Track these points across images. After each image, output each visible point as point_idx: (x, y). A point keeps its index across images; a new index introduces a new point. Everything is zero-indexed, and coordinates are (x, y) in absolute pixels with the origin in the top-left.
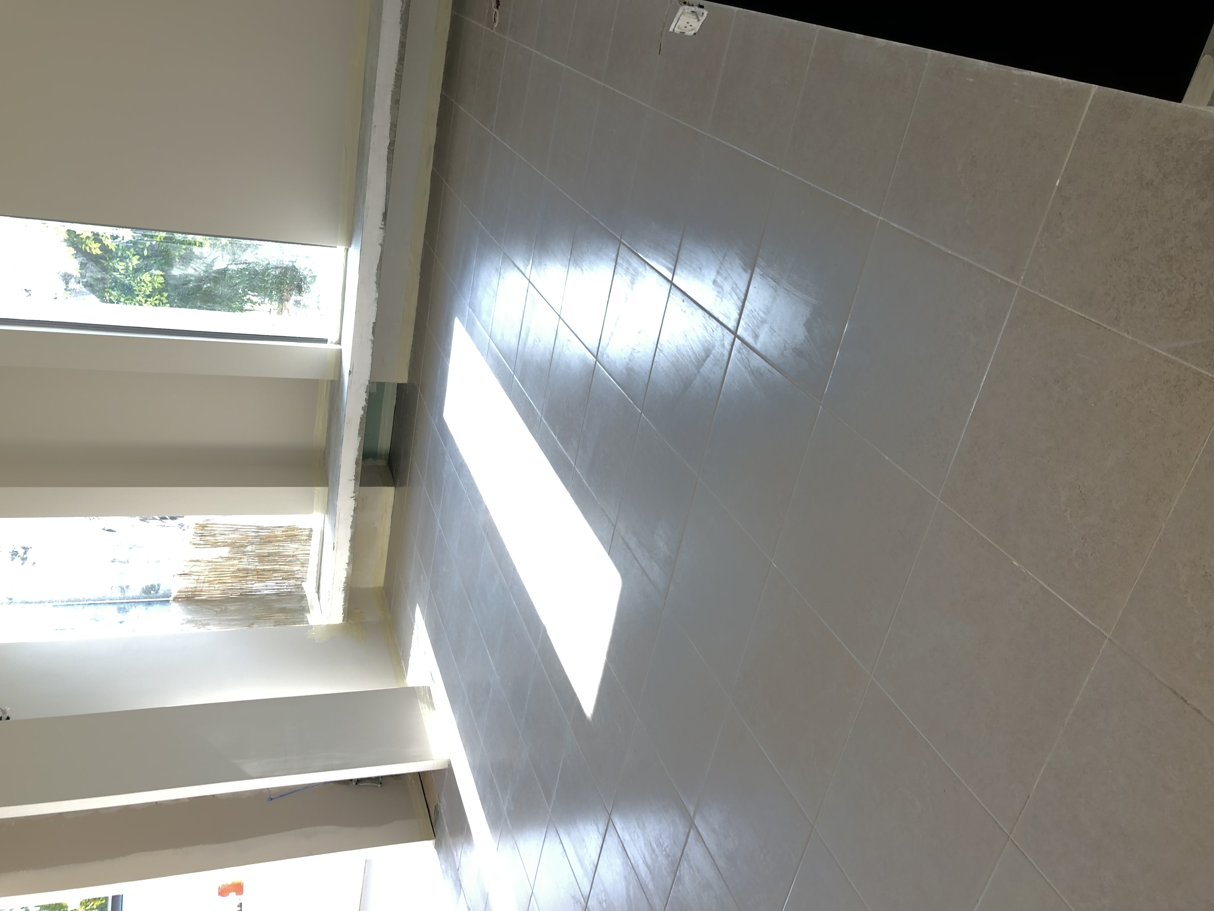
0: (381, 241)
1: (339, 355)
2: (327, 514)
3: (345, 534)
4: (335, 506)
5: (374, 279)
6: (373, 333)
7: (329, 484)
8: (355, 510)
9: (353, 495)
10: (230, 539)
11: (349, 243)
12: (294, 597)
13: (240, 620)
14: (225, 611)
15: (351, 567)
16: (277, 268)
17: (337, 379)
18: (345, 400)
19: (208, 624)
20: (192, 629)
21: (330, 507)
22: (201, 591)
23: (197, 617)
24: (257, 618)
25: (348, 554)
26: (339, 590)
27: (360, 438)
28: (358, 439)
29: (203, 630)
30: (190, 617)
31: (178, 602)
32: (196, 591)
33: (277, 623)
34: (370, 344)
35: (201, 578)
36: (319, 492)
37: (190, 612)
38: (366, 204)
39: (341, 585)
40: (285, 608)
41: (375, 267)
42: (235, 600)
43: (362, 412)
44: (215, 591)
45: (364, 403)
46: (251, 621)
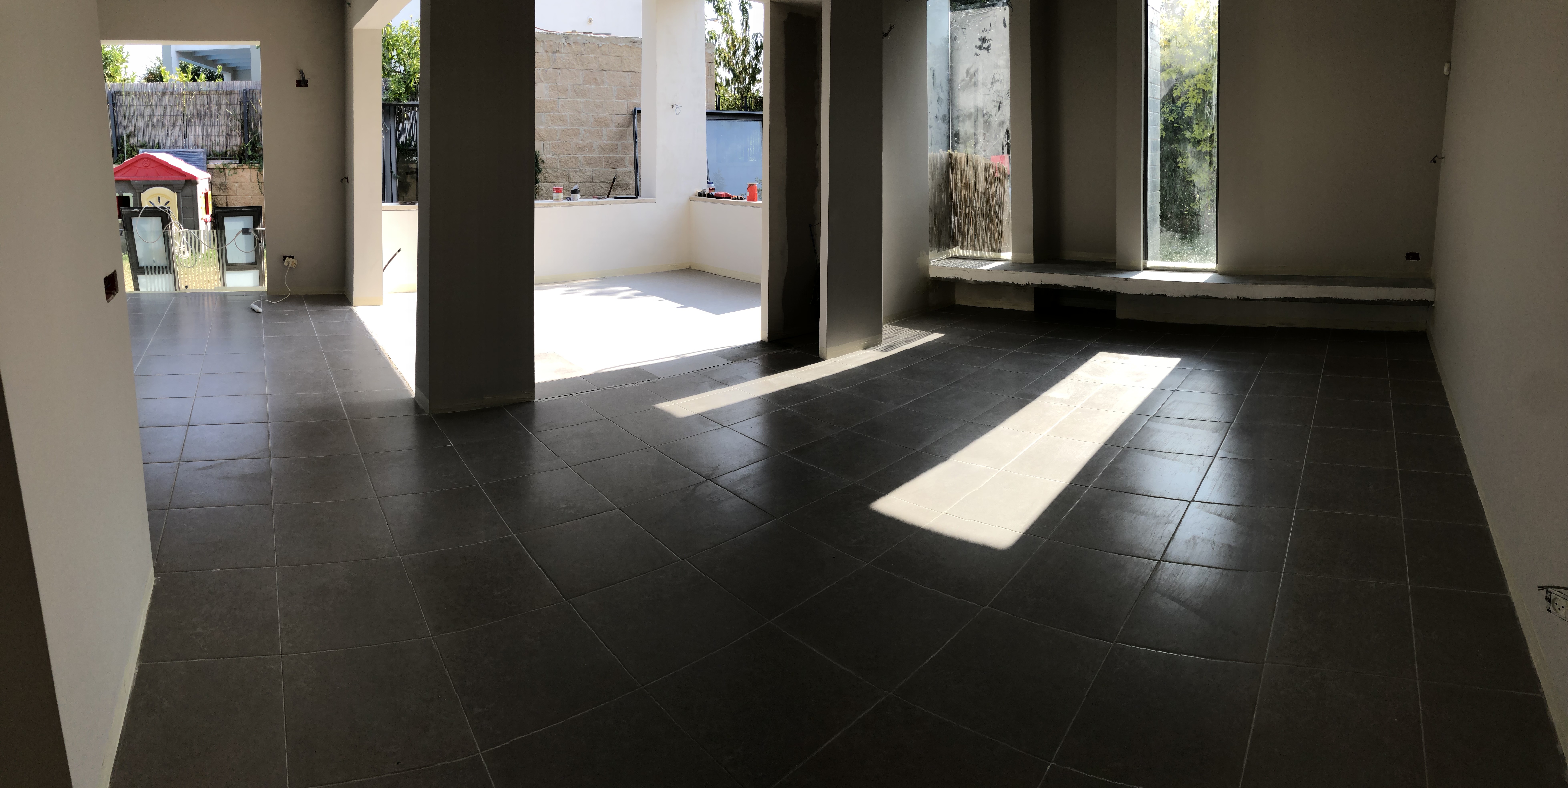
0: (1228, 297)
1: (1138, 270)
2: (1013, 263)
3: (1000, 278)
4: (1021, 270)
5: (1200, 294)
6: (1158, 295)
7: (1036, 264)
8: (1018, 285)
9: (1030, 283)
10: (993, 193)
11: (1222, 273)
12: (949, 240)
13: (935, 202)
14: (941, 191)
15: (973, 283)
16: (1198, 221)
17: (1117, 267)
18: (1103, 276)
19: (933, 180)
20: (930, 168)
21: (1017, 265)
22: (956, 174)
23: (938, 171)
24: (936, 215)
25: (984, 280)
26: (956, 275)
27: (1075, 287)
28: (1074, 286)
29: (929, 176)
30: (938, 166)
31: (948, 157)
32: (956, 169)
33: (931, 229)
34: (1149, 293)
35: (965, 173)
36: (1030, 257)
37: (942, 167)
38: (1255, 285)
39: (959, 276)
40: (941, 234)
41: (1209, 295)
42: (948, 198)
43: (1095, 288)
44: (957, 184)
45: (1102, 289)
46: (934, 211)
